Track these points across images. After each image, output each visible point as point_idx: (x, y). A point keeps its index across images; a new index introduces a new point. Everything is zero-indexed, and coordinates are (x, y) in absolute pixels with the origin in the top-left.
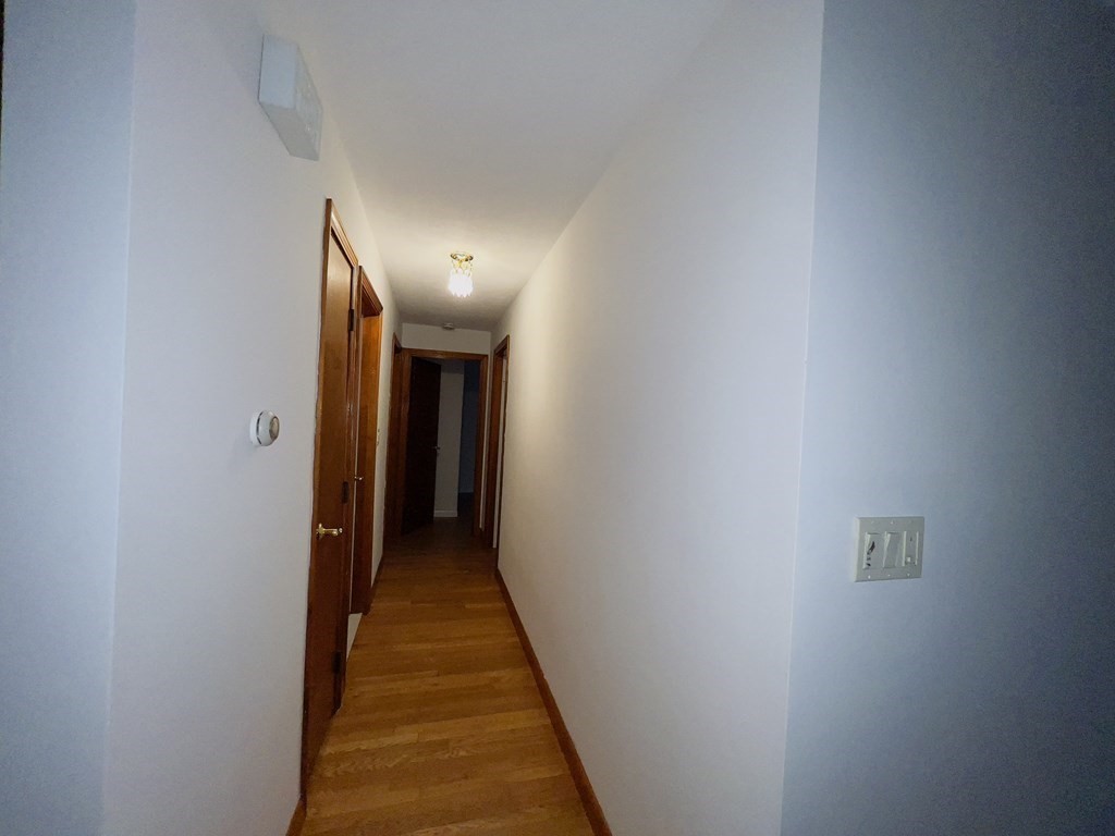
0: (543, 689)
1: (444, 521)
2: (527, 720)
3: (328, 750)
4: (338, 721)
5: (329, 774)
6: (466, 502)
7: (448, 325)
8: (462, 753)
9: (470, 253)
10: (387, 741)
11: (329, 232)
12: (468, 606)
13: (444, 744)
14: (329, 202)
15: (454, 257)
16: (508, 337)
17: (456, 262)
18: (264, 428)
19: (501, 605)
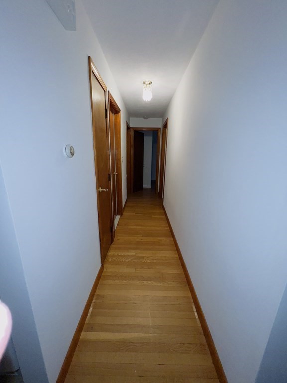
0: (176, 245)
1: (147, 189)
2: (170, 255)
3: (110, 253)
4: (112, 246)
5: (110, 260)
6: (154, 183)
7: (146, 117)
8: (149, 261)
9: (151, 80)
10: (126, 254)
11: (90, 72)
12: (153, 216)
13: (143, 258)
14: (89, 58)
15: (144, 83)
16: (168, 119)
17: (145, 85)
18: (68, 151)
19: (164, 217)
